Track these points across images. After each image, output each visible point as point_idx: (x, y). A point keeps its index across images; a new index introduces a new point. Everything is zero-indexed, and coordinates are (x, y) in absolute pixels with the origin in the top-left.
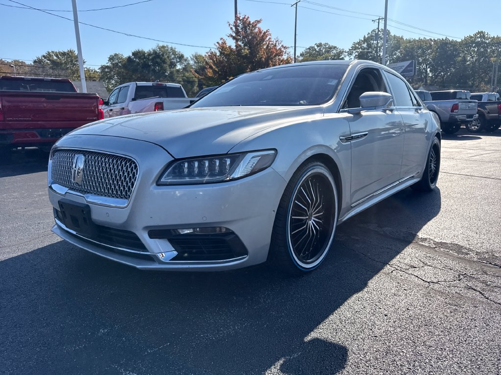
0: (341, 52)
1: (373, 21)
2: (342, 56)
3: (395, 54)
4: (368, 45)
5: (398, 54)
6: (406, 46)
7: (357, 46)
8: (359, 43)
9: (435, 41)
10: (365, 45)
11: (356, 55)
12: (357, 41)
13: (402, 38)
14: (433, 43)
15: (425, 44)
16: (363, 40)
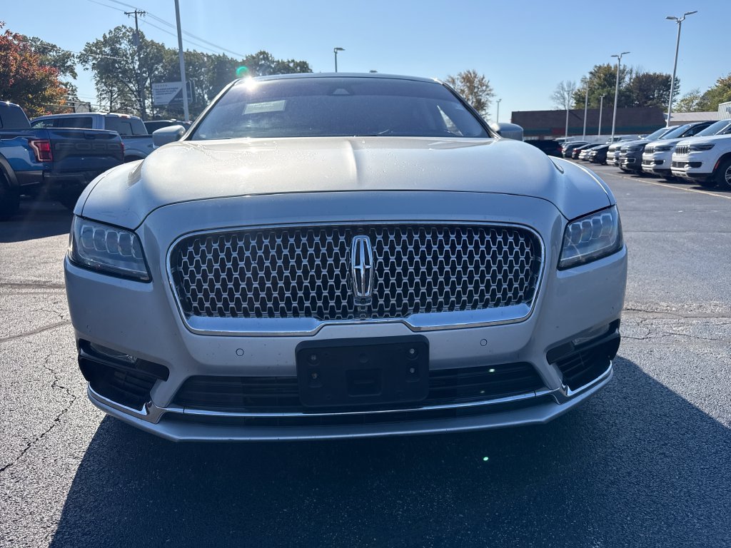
0: (68, 56)
1: (126, 13)
2: (69, 63)
3: (157, 69)
4: (112, 50)
5: (160, 69)
6: (172, 60)
7: (94, 48)
8: (97, 44)
9: (208, 57)
10: (107, 50)
11: (94, 64)
12: (92, 41)
13: (163, 46)
14: (206, 59)
15: (196, 60)
16: (102, 40)
